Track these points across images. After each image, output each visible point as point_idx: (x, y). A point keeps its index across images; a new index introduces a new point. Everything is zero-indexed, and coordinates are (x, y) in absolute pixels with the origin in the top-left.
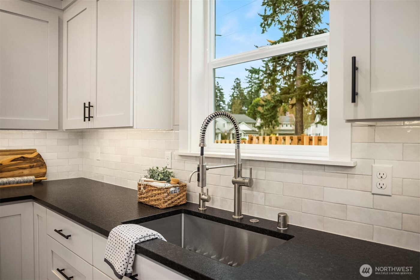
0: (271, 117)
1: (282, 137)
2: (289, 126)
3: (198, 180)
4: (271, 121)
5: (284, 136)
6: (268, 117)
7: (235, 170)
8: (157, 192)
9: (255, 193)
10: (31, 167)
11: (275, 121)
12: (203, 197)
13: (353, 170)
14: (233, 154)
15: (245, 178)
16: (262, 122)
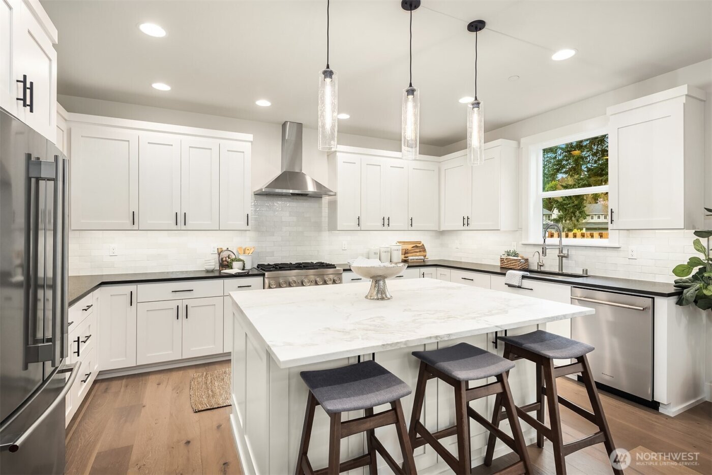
0: (573, 206)
1: (589, 232)
2: (602, 218)
3: (543, 253)
4: (574, 213)
5: (592, 232)
6: (570, 207)
7: (559, 250)
8: (514, 261)
9: (570, 261)
10: (420, 251)
11: (580, 213)
12: (540, 264)
13: (619, 249)
14: (558, 243)
15: (564, 254)
16: (561, 213)
